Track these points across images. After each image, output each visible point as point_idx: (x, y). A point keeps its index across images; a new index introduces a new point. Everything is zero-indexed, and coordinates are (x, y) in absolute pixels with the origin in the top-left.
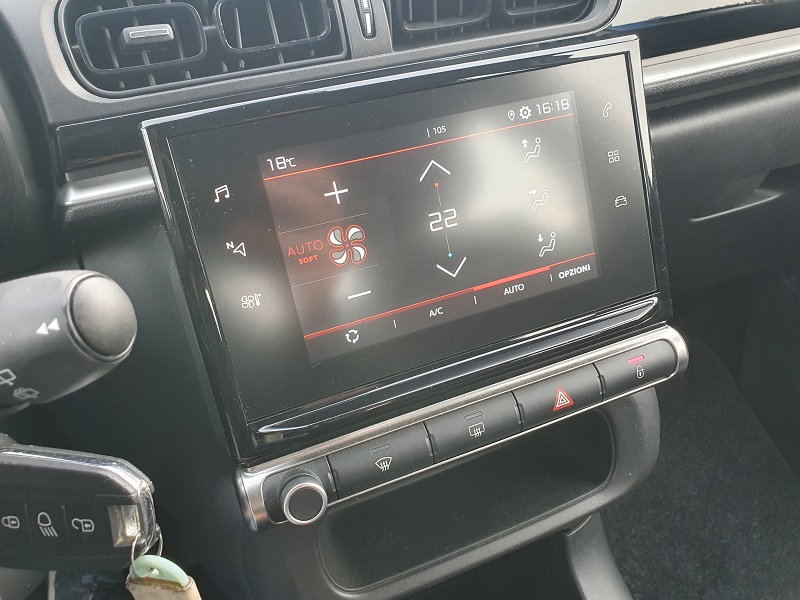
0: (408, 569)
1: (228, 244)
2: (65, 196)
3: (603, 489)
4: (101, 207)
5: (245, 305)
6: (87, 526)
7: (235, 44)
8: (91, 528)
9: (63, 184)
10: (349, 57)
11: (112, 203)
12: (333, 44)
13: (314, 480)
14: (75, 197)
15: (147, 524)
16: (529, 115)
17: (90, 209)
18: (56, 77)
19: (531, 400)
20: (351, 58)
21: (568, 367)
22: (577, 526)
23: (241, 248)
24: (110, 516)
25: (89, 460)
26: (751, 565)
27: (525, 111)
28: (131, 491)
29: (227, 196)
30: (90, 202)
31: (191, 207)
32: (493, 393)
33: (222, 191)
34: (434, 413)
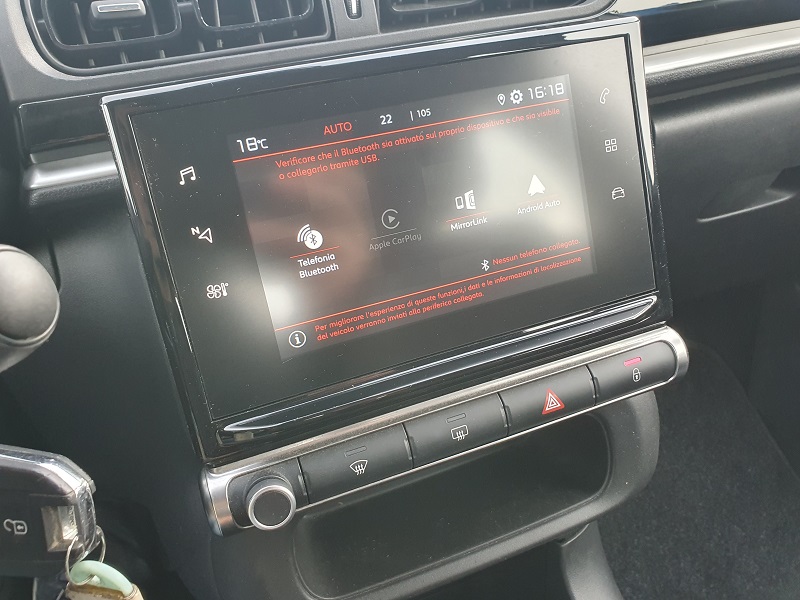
0: (388, 577)
1: (193, 229)
2: (29, 179)
3: (598, 498)
4: (68, 191)
5: (211, 295)
6: (19, 527)
7: (212, 22)
8: (23, 530)
9: (28, 166)
10: (332, 37)
11: (80, 187)
12: (316, 25)
13: (282, 482)
14: (41, 180)
15: (85, 527)
16: (521, 99)
17: (56, 193)
18: (19, 52)
19: (518, 403)
20: (334, 39)
21: (559, 368)
22: (574, 535)
23: (207, 234)
24: (44, 518)
25: (25, 456)
26: (757, 579)
27: (516, 96)
28: (68, 490)
29: (193, 178)
30: (56, 186)
31: (155, 190)
32: (478, 394)
33: (188, 173)
34: (415, 414)
